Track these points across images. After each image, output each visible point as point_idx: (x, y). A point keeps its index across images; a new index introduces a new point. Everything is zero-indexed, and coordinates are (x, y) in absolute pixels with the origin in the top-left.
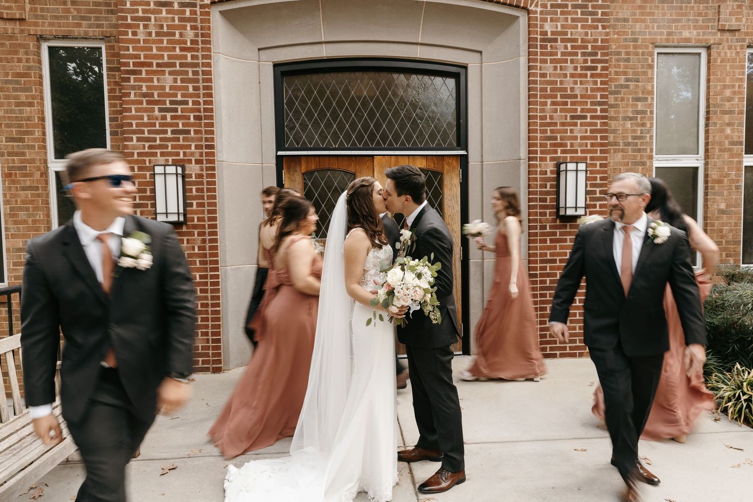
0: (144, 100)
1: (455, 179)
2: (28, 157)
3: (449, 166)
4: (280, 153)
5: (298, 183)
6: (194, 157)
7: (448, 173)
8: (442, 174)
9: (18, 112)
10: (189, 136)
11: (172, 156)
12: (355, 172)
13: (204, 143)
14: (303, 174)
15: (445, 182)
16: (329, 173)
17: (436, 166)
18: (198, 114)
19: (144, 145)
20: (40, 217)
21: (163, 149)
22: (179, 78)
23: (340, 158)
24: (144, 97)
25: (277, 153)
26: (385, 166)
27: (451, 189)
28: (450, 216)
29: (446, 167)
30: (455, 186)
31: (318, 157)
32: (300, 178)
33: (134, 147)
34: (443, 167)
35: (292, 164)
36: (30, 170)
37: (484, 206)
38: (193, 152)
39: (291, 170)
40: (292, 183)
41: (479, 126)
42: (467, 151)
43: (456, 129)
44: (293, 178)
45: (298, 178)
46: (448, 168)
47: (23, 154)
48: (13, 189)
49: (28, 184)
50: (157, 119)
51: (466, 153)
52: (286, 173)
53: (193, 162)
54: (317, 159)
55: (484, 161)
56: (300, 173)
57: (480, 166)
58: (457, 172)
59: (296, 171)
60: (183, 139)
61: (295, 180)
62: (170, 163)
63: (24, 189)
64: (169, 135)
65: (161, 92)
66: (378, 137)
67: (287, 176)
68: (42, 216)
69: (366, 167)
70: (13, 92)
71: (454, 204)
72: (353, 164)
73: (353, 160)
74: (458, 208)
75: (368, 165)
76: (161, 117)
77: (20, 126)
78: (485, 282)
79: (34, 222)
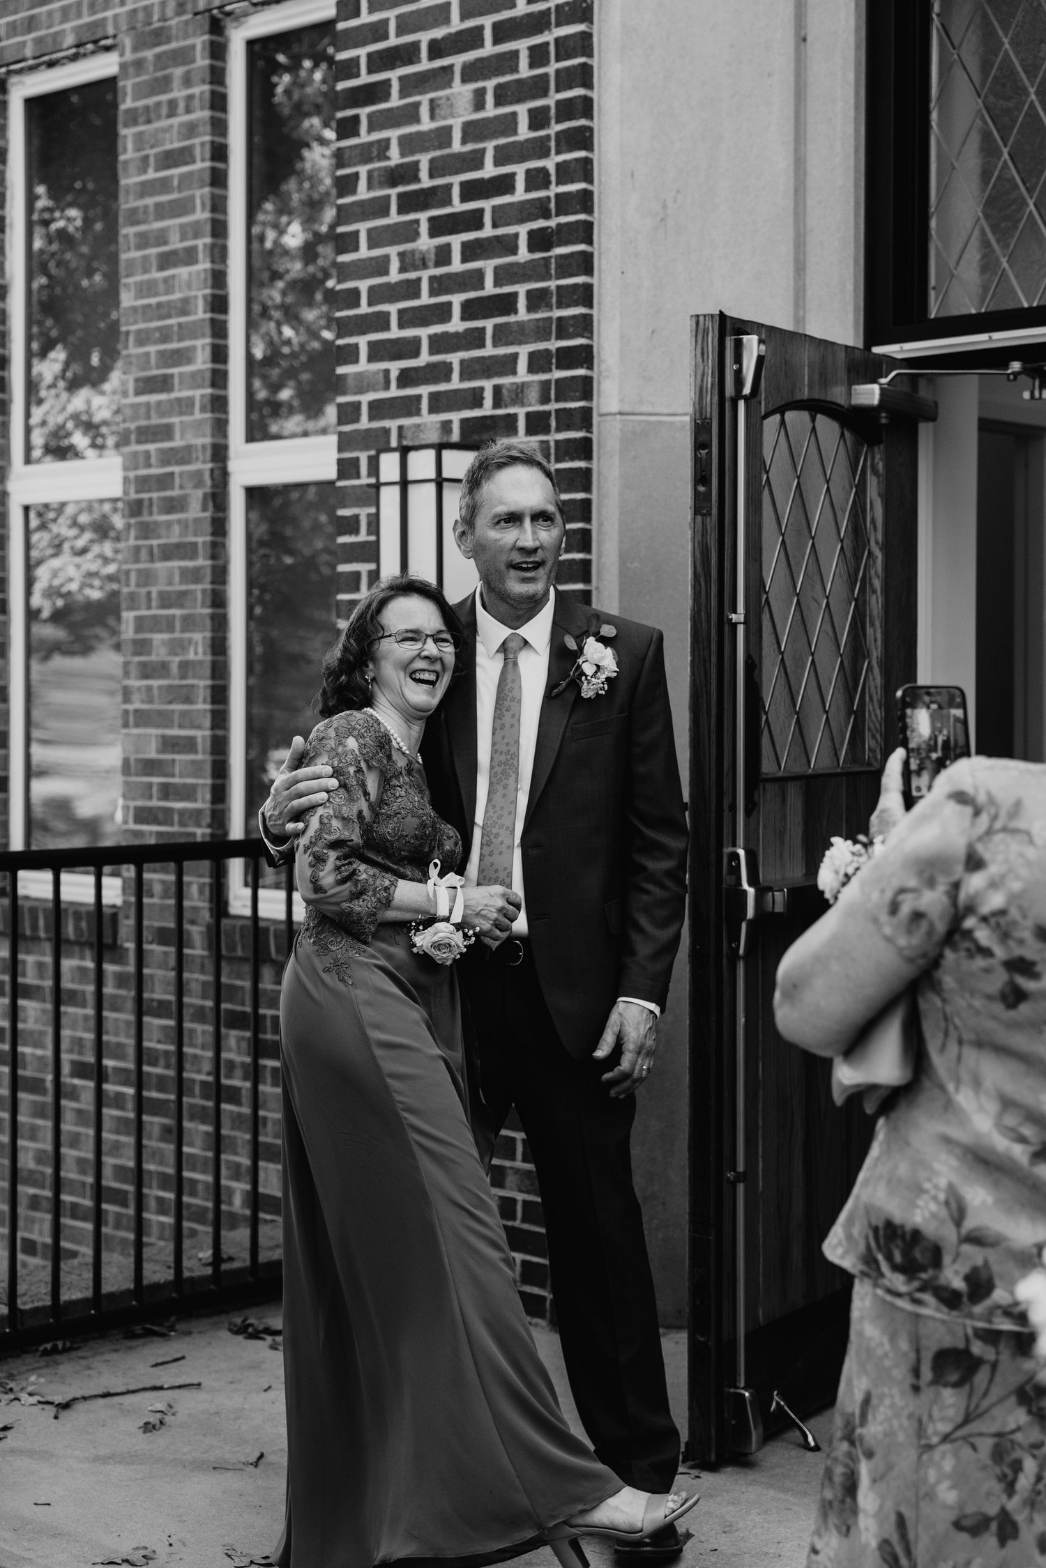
0: (393, 192)
2: (177, 443)
6: (523, 405)
9: (162, 287)
10: (512, 319)
11: (459, 409)
13: (554, 345)
18: (540, 224)
19: (387, 372)
20: (196, 653)
21: (436, 381)
22: (490, 84)
24: (393, 184)
33: (364, 384)
36: (181, 487)
38: (523, 384)
47: (165, 432)
48: (144, 554)
49: (174, 537)
50: (425, 266)
53: (521, 424)
60: (494, 336)
62: (455, 436)
63: (169, 553)
64: (456, 325)
65: (438, 153)
68: (200, 650)
70: (156, 220)
76: (437, 255)
77: (165, 335)
79: (185, 667)
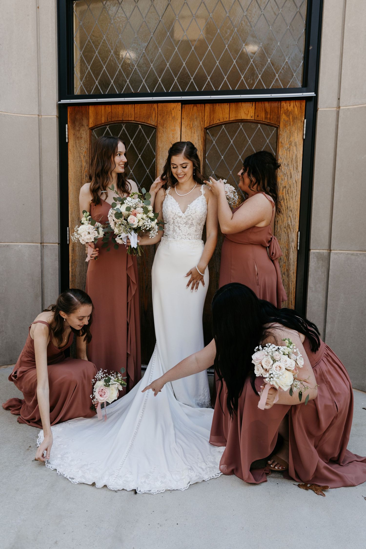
1: (296, 134)
3: (288, 116)
4: (63, 101)
5: (85, 141)
7: (285, 126)
8: (278, 128)
12: (156, 125)
14: (92, 129)
15: (280, 140)
16: (124, 128)
17: (269, 116)
23: (138, 106)
25: (59, 100)
26: (196, 118)
27: (289, 149)
28: (285, 187)
29: (284, 117)
30: (296, 145)
31: (110, 106)
32: (87, 134)
34: (279, 118)
35: (78, 117)
37: (337, 172)
39: (77, 124)
40: (77, 142)
41: (338, 53)
42: (316, 92)
43: (304, 63)
44: (79, 135)
45: (85, 134)
46: (286, 119)
51: (315, 95)
52: (70, 128)
54: (109, 108)
55: (341, 105)
56: (87, 128)
57: (335, 114)
58: (300, 124)
59: (83, 125)
61: (81, 138)
66: (192, 80)
67: (72, 132)
69: (171, 119)
71: (292, 171)
72: (154, 115)
73: (154, 109)
74: (298, 176)
75: (173, 115)
78: (329, 282)
